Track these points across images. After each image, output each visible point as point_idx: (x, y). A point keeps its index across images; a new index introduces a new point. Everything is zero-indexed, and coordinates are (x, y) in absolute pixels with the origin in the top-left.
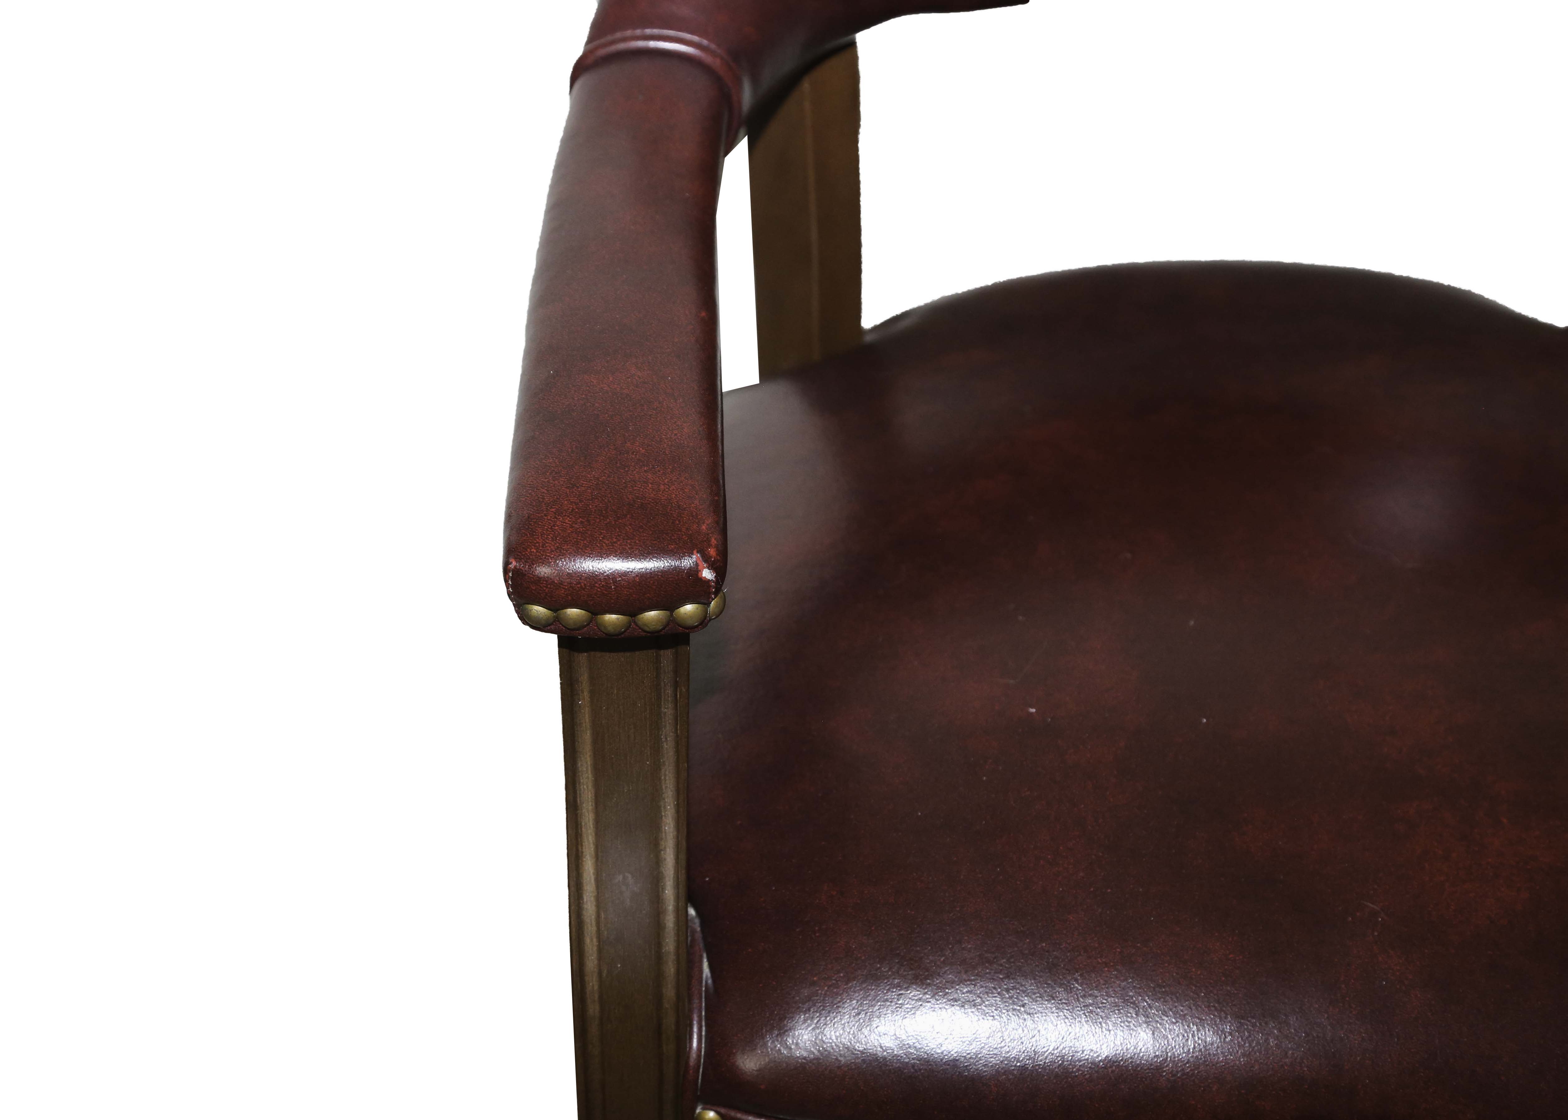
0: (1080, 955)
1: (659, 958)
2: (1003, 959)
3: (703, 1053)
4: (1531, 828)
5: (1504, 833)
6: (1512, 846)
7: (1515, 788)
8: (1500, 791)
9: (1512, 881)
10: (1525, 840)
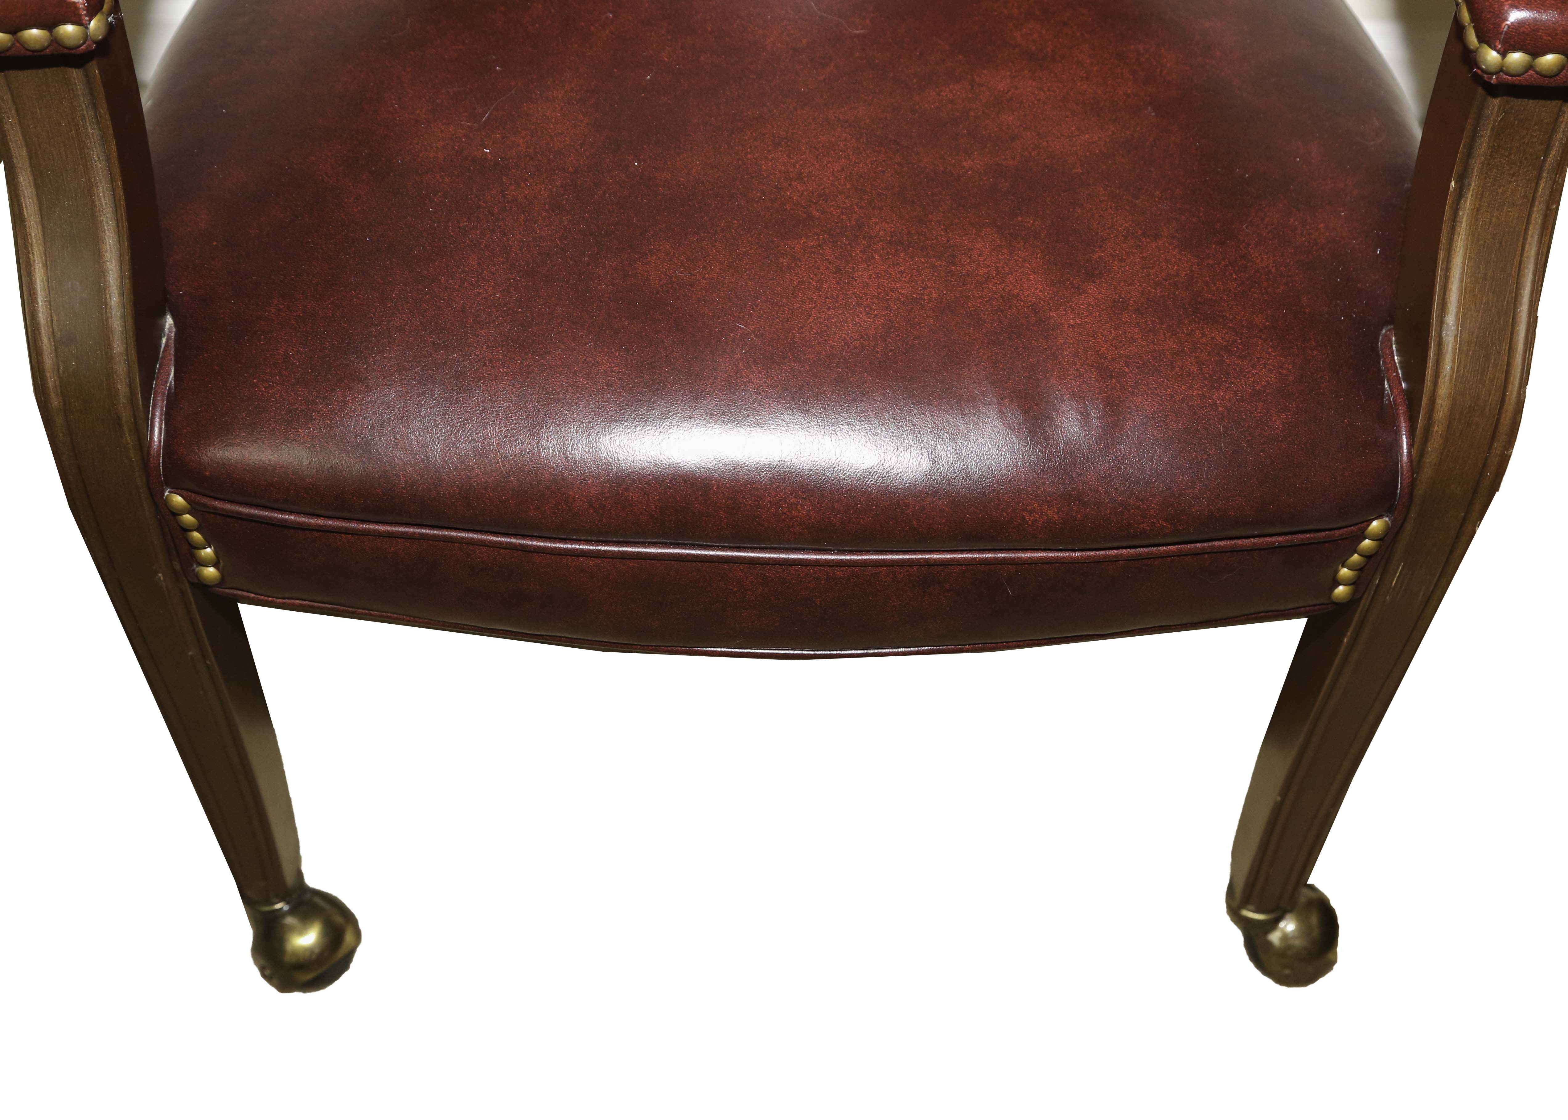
0: (485, 365)
1: (110, 358)
2: (418, 367)
3: (162, 444)
4: (898, 264)
5: (874, 267)
6: (878, 280)
7: (893, 229)
8: (879, 231)
9: (871, 309)
10: (891, 274)
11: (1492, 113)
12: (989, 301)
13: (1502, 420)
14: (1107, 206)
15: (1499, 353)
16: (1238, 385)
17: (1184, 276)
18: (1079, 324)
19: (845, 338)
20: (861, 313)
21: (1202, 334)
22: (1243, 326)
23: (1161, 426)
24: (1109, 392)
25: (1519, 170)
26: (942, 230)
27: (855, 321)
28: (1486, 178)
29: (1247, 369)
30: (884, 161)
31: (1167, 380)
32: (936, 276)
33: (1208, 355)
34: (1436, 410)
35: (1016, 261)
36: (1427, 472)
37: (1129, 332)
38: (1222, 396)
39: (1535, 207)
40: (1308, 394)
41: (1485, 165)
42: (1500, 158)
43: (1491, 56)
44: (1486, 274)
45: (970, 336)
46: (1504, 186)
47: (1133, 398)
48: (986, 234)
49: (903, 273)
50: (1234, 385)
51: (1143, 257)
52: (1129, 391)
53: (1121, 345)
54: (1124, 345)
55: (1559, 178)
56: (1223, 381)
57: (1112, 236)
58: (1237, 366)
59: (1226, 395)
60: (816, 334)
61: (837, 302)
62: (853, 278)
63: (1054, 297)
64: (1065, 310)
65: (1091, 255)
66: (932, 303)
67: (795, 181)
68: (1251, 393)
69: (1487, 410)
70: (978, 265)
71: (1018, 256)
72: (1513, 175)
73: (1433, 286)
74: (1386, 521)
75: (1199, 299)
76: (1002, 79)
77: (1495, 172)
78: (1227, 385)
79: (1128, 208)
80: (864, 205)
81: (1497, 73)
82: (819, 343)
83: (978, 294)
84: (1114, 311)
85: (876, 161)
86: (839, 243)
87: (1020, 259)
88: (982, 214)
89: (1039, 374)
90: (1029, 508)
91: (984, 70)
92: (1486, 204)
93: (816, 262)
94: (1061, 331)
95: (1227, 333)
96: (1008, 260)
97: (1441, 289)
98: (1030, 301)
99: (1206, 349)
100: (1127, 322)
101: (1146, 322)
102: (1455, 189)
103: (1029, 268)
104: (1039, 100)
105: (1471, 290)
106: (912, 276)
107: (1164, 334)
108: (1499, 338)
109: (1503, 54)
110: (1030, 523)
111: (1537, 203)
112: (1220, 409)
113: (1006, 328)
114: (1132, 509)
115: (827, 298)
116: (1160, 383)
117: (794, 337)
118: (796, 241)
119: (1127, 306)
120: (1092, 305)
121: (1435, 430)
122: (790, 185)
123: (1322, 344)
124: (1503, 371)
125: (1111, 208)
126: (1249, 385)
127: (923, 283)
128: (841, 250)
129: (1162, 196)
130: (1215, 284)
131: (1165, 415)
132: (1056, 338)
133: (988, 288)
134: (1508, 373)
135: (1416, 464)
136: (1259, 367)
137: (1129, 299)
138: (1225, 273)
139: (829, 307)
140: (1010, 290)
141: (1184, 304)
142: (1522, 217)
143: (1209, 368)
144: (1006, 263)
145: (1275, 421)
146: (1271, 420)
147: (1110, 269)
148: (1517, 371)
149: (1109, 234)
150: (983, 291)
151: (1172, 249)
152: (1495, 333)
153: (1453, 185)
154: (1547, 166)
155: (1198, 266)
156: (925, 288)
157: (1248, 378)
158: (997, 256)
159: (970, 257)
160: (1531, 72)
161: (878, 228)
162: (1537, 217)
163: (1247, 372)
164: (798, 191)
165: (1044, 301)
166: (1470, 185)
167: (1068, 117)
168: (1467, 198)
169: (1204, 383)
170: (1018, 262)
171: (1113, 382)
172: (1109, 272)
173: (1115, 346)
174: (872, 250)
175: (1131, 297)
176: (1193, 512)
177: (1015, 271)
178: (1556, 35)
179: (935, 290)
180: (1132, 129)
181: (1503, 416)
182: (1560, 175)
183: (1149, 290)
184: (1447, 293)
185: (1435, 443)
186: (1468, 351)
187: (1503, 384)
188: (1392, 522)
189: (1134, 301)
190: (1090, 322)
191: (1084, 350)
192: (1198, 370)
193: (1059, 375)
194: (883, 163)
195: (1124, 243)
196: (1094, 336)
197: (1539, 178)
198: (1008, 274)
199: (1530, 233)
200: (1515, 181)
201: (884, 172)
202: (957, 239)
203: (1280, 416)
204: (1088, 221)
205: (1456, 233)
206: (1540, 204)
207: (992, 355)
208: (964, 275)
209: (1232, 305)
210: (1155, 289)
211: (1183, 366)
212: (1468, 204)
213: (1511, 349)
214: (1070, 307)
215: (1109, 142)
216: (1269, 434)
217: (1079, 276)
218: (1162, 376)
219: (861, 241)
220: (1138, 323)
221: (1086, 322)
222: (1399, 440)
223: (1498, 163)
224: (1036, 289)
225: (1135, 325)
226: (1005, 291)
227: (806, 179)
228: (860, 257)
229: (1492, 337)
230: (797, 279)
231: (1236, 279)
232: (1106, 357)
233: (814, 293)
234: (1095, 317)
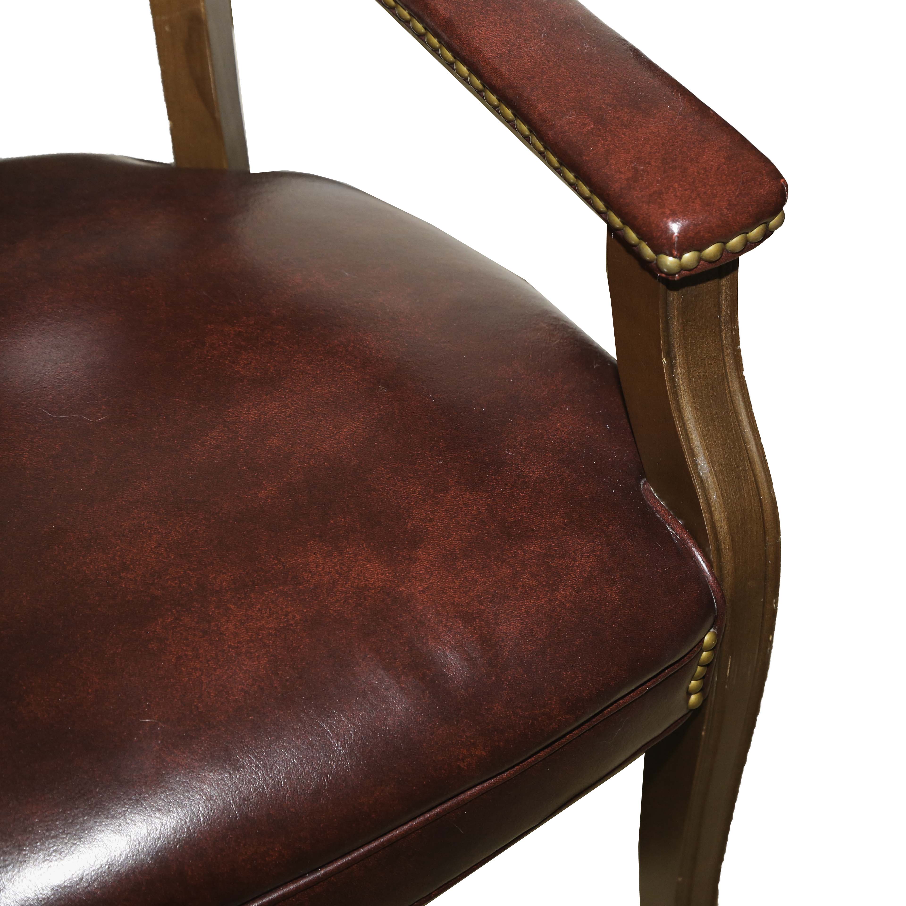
4: (253, 604)
5: (234, 617)
6: (243, 625)
7: (232, 577)
8: (222, 583)
9: (251, 653)
10: (251, 616)
11: (674, 299)
12: (345, 601)
13: (765, 519)
14: (395, 481)
15: (745, 470)
16: (571, 579)
17: (485, 512)
18: (427, 588)
19: (242, 688)
20: (244, 661)
21: (523, 552)
22: (550, 531)
23: (531, 640)
24: (479, 632)
25: (706, 332)
26: (273, 559)
27: (244, 670)
28: (685, 347)
29: (570, 564)
30: (191, 521)
31: (517, 600)
32: (290, 600)
33: (537, 566)
34: (718, 532)
35: (349, 558)
36: (728, 581)
37: (468, 576)
38: (564, 594)
39: (725, 353)
40: (623, 562)
41: (682, 338)
42: (690, 329)
43: (670, 261)
44: (712, 416)
45: (346, 638)
46: (700, 347)
47: (499, 628)
48: (312, 546)
49: (261, 610)
50: (568, 581)
51: (446, 509)
52: (493, 624)
53: (468, 589)
54: (470, 588)
55: (734, 326)
56: (558, 582)
57: (412, 503)
58: (562, 565)
59: (566, 592)
60: (215, 697)
61: (219, 661)
62: (221, 634)
63: (396, 574)
64: (409, 581)
65: (405, 527)
66: (300, 625)
67: (123, 573)
68: (583, 582)
69: (754, 515)
70: (320, 575)
71: (349, 554)
72: (703, 337)
73: (679, 440)
74: (713, 631)
75: (506, 525)
76: (248, 411)
77: (691, 340)
78: (563, 584)
79: (412, 475)
80: (196, 567)
81: (678, 273)
82: (222, 703)
83: (333, 599)
84: (448, 564)
85: (184, 524)
86: (193, 609)
87: (351, 555)
88: (299, 531)
89: (417, 643)
90: (460, 757)
91: (229, 409)
92: (692, 365)
93: (181, 634)
94: (416, 600)
95: (541, 543)
96: (342, 560)
97: (686, 441)
98: (378, 587)
99: (533, 562)
100: (463, 568)
101: (477, 562)
102: (667, 364)
103: (362, 560)
104: (289, 416)
105: (706, 433)
106: (270, 610)
107: (496, 565)
108: (740, 459)
109: (680, 258)
110: (465, 768)
111: (725, 350)
112: (568, 605)
113: (371, 617)
114: (539, 717)
115: (208, 661)
116: (513, 606)
117: (197, 708)
118: (154, 624)
119: (456, 556)
120: (428, 567)
121: (723, 547)
122: (120, 577)
123: (611, 519)
124: (753, 482)
125: (399, 481)
126: (579, 576)
127: (283, 612)
128: (197, 614)
129: (432, 454)
130: (511, 507)
131: (529, 630)
132: (415, 607)
133: (339, 591)
134: (756, 481)
135: (719, 579)
136: (579, 558)
137: (454, 549)
138: (514, 495)
139: (215, 668)
140: (358, 585)
141: (498, 534)
142: (720, 364)
143: (543, 576)
144: (341, 563)
145: (611, 595)
146: (607, 596)
147: (426, 531)
148: (762, 479)
149: (409, 504)
150: (336, 595)
151: (464, 494)
152: (737, 457)
153: (665, 361)
154: (723, 321)
155: (491, 498)
156: (286, 615)
157: (575, 571)
158: (331, 561)
159: (310, 572)
160: (702, 262)
161: (218, 581)
162: (729, 360)
163: (572, 566)
164: (131, 580)
165: (390, 581)
166: (676, 356)
167: (321, 420)
168: (677, 366)
169: (545, 590)
170: (351, 558)
171: (477, 622)
172: (427, 534)
173: (464, 593)
174: (225, 602)
175: (454, 546)
176: (585, 697)
177: (353, 567)
178: (713, 230)
179: (296, 613)
180: (377, 409)
181: (765, 514)
182: (734, 324)
183: (465, 535)
184: (691, 441)
185: (726, 557)
186: (724, 479)
187: (757, 492)
188: (717, 631)
189: (459, 549)
190: (434, 582)
191: (442, 607)
192: (535, 582)
193: (433, 636)
194: (191, 524)
195: (425, 506)
196: (443, 592)
197: (720, 331)
198: (349, 572)
199: (728, 373)
200: (706, 341)
201: (196, 531)
202: (290, 561)
203: (612, 590)
204: (387, 499)
205: (679, 395)
206: (727, 350)
207: (372, 646)
208: (313, 589)
209: (533, 518)
210: (469, 532)
211: (523, 585)
212: (680, 371)
213: (752, 464)
214: (412, 577)
215: (366, 428)
216: (612, 608)
217: (405, 548)
218: (511, 600)
219: (211, 599)
220: (471, 566)
221: (431, 583)
222: (700, 566)
223: (691, 333)
224: (378, 574)
225: (470, 568)
226: (353, 587)
227: (132, 566)
228: (218, 613)
229: (735, 461)
230: (173, 657)
231: (524, 497)
232: (462, 604)
233: (194, 662)
234: (436, 575)
